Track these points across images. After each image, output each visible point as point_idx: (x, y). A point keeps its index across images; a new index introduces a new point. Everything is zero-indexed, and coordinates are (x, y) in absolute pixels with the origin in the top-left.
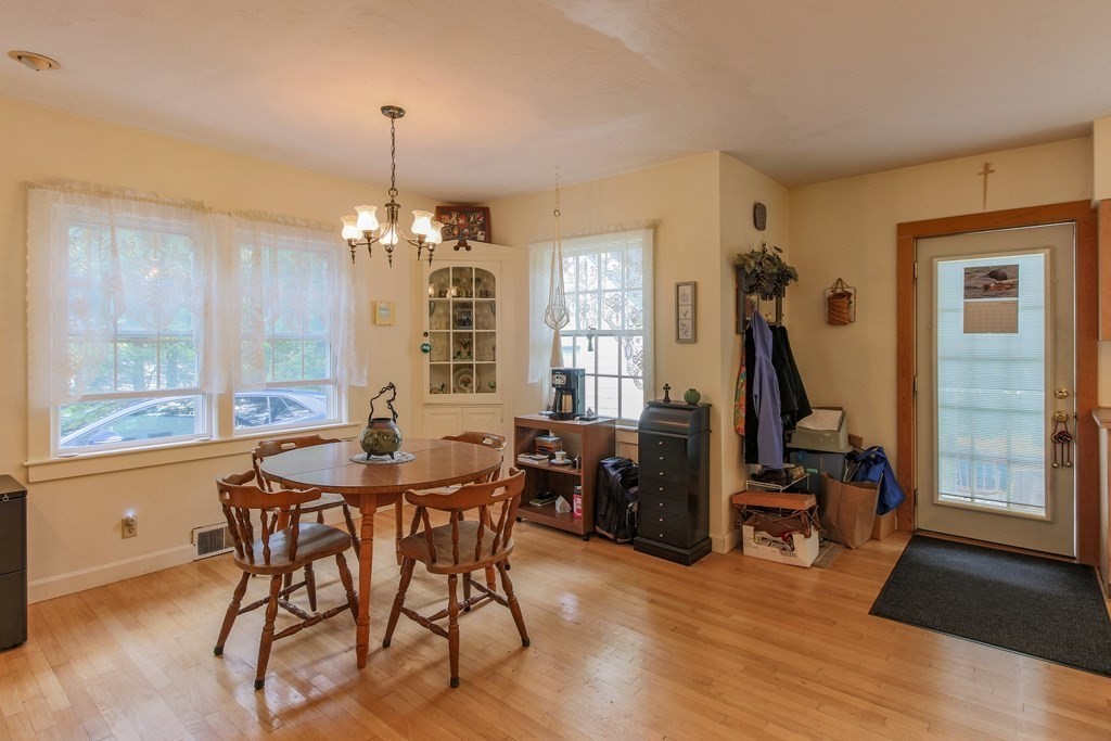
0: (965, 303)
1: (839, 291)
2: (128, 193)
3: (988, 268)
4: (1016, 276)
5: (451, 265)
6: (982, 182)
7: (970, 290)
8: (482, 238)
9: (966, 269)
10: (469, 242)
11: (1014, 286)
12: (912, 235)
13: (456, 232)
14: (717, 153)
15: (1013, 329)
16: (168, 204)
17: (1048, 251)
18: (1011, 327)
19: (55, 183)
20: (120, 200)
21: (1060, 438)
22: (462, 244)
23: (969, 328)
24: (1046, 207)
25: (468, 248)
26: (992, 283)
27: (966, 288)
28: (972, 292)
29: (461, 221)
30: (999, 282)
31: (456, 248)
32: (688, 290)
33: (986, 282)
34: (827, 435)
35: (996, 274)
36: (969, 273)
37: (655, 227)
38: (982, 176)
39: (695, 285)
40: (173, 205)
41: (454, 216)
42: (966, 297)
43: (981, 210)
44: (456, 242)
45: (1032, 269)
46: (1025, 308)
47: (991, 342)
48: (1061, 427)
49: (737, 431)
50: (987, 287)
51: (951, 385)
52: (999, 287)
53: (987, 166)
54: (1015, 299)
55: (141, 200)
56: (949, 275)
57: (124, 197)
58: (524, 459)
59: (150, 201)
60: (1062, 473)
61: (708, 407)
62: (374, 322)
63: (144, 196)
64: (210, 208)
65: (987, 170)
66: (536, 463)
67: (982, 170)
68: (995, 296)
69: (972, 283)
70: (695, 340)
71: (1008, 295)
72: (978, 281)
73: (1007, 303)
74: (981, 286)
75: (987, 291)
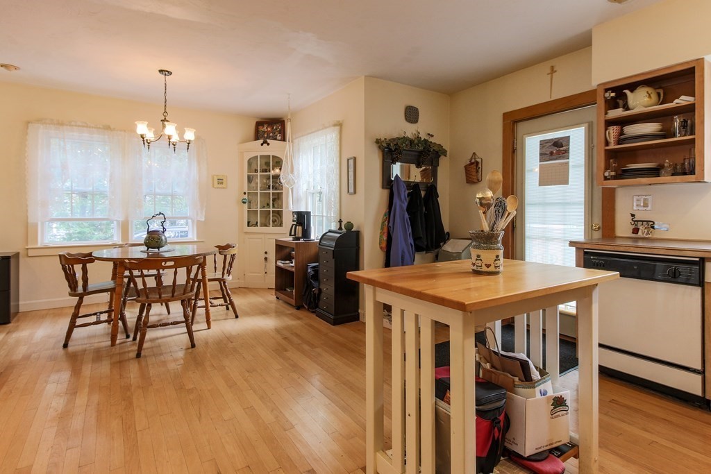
0: (541, 166)
1: (473, 161)
2: (73, 123)
3: (552, 139)
4: (568, 144)
5: (259, 154)
6: (550, 79)
7: (543, 156)
8: (279, 138)
9: (541, 141)
10: (268, 141)
11: (567, 151)
12: (511, 120)
13: (266, 136)
14: (363, 77)
15: (566, 182)
16: (92, 127)
17: (587, 125)
18: (564, 181)
19: (40, 121)
20: (68, 127)
22: (265, 142)
23: (543, 182)
24: (585, 93)
25: (268, 144)
26: (555, 150)
27: (541, 154)
28: (544, 157)
29: (269, 129)
30: (559, 149)
31: (262, 145)
32: (351, 162)
33: (551, 150)
34: (455, 255)
35: (557, 143)
36: (543, 144)
37: (340, 125)
38: (549, 76)
39: (355, 159)
40: (95, 128)
41: (265, 126)
42: (541, 161)
43: (549, 99)
44: (261, 141)
45: (577, 137)
46: (573, 167)
47: (554, 191)
49: (381, 248)
50: (552, 153)
51: (532, 222)
52: (558, 152)
53: (552, 68)
54: (567, 160)
55: (79, 126)
56: (532, 145)
57: (70, 126)
58: (280, 264)
59: (83, 126)
61: (358, 234)
62: (213, 187)
63: (80, 124)
64: (114, 129)
65: (553, 70)
66: (282, 265)
67: (549, 71)
68: (555, 160)
69: (544, 151)
70: (355, 192)
71: (564, 158)
72: (547, 149)
73: (563, 163)
74: (548, 153)
75: (551, 156)
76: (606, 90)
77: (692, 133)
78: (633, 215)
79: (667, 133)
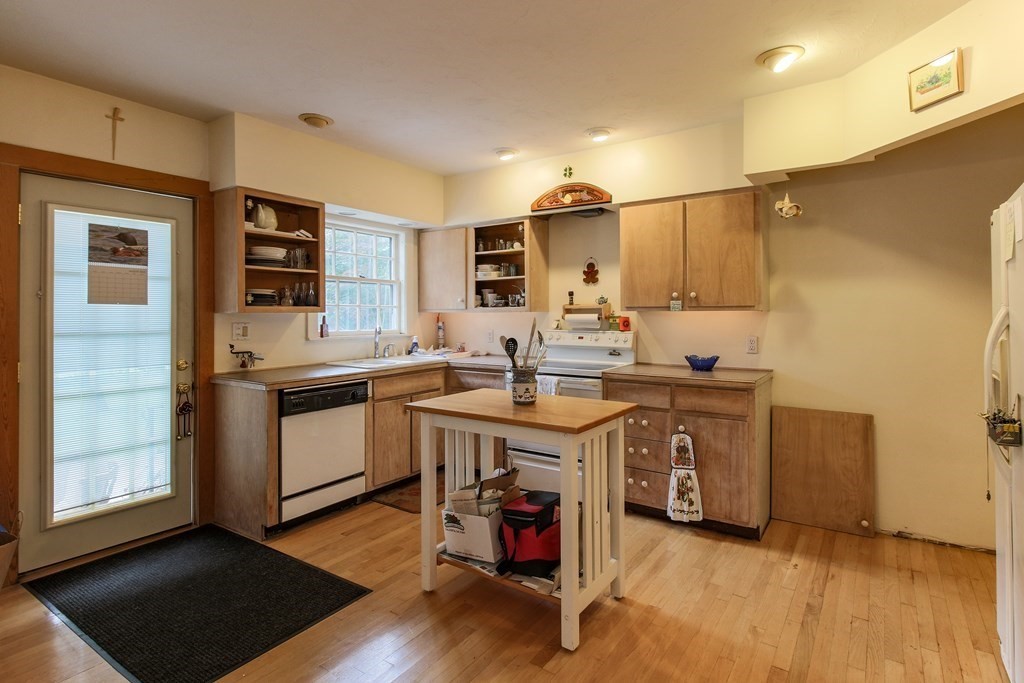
0: (91, 269)
3: (116, 228)
4: (145, 243)
6: (111, 128)
7: (95, 252)
9: (90, 225)
11: (144, 253)
15: (144, 300)
17: (174, 222)
18: (140, 298)
21: (183, 410)
23: (97, 296)
26: (121, 247)
27: (92, 249)
28: (98, 254)
30: (129, 247)
33: (114, 245)
35: (123, 236)
36: (95, 231)
38: (111, 121)
42: (90, 259)
43: (108, 161)
45: (161, 237)
46: (155, 279)
47: (116, 314)
48: (183, 399)
50: (115, 251)
52: (128, 252)
53: (115, 111)
54: (144, 267)
56: (70, 229)
60: (182, 443)
65: (116, 116)
67: (110, 113)
68: (122, 262)
69: (98, 243)
71: (138, 262)
72: (106, 242)
73: (135, 271)
74: (108, 248)
75: (114, 255)
76: (247, 197)
77: (316, 268)
78: (232, 346)
79: (289, 262)
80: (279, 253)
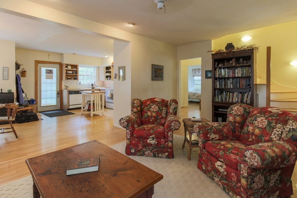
0: (46, 75)
1: (23, 70)
4: (53, 71)
6: (48, 57)
11: (52, 73)
12: (37, 62)
15: (53, 79)
17: (56, 68)
18: (52, 78)
21: (58, 94)
23: (46, 78)
27: (46, 72)
30: (50, 72)
35: (50, 71)
36: (46, 70)
43: (48, 61)
45: (55, 70)
46: (54, 76)
47: (49, 80)
48: (58, 92)
50: (49, 72)
51: (43, 87)
53: (49, 54)
56: (43, 70)
60: (58, 98)
70: (8, 79)
73: (51, 75)
76: (66, 65)
77: (77, 74)
78: (65, 85)
79: (73, 73)
80: (71, 72)
